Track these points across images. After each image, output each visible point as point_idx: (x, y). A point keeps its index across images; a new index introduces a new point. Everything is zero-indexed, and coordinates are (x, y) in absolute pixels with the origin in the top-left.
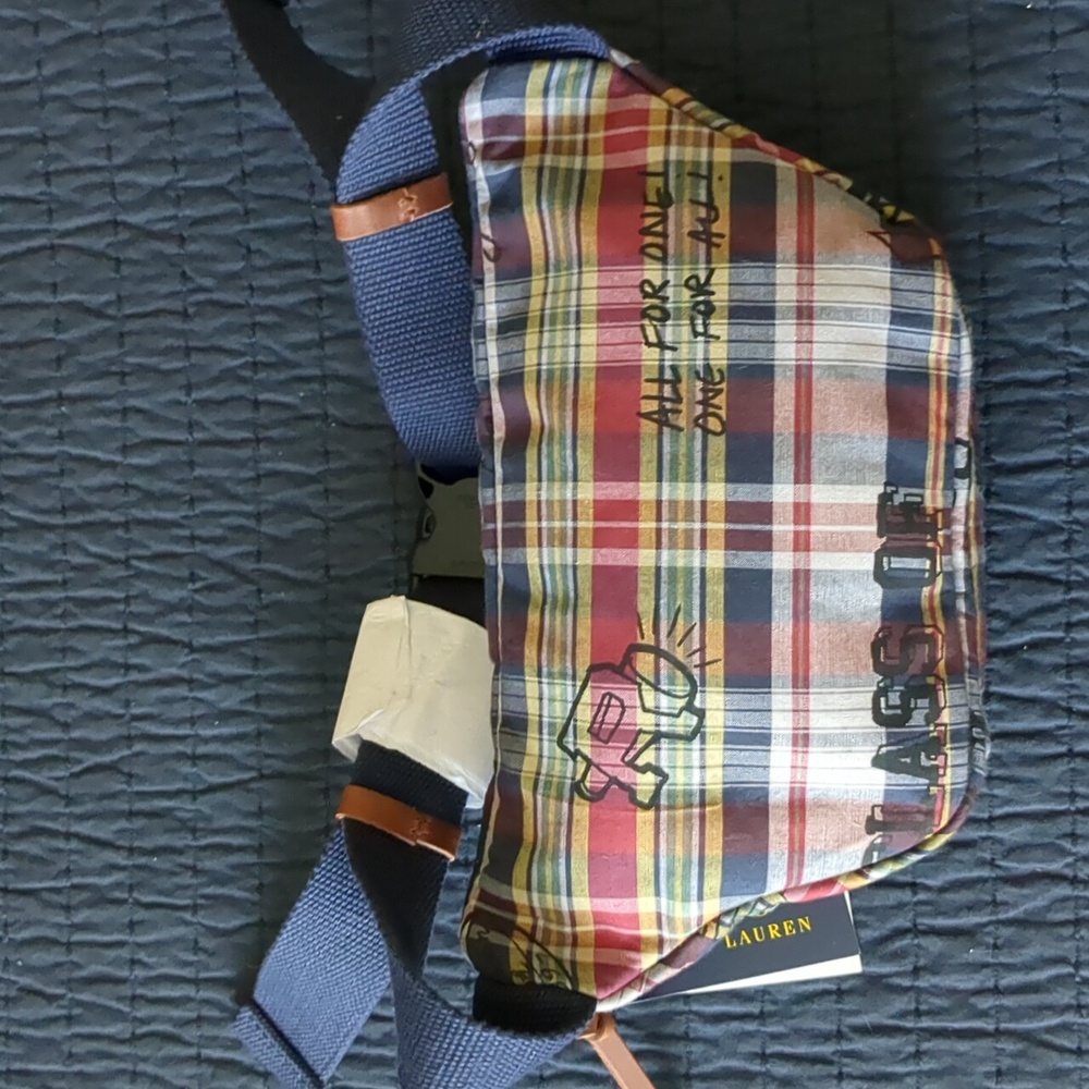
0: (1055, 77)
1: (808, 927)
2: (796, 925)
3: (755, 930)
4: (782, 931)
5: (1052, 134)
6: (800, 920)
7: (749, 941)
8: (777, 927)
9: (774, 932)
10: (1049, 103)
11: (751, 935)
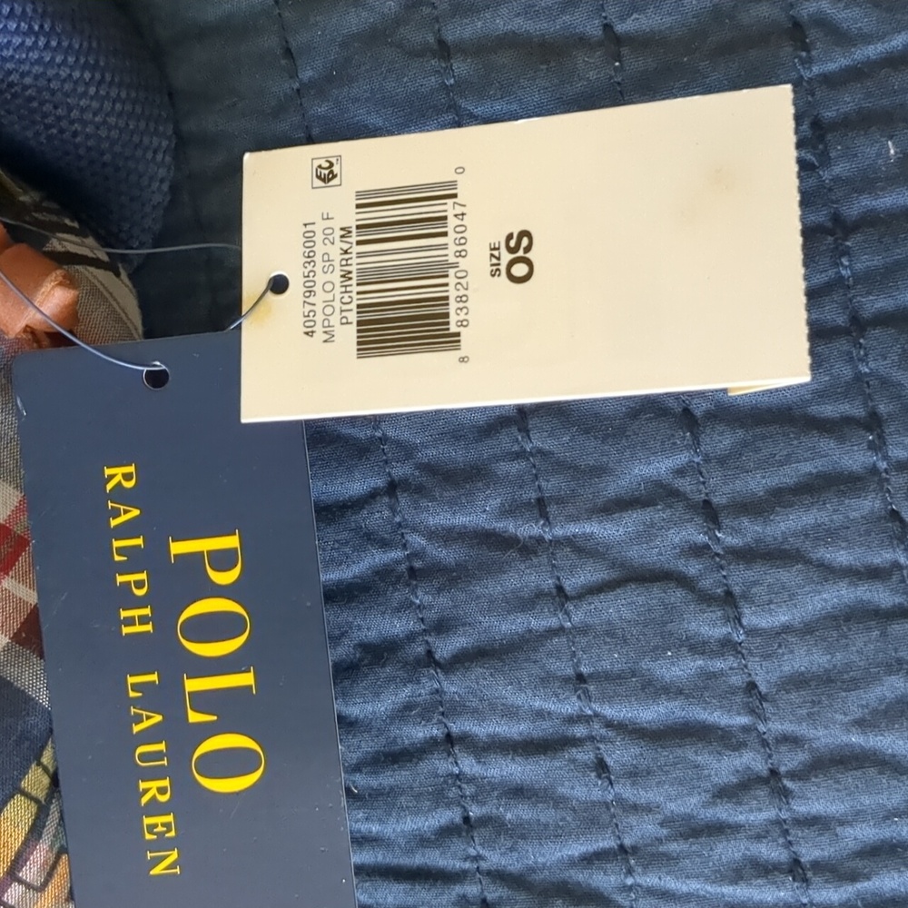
0: (580, 678)
1: (156, 871)
2: (162, 844)
3: (162, 747)
4: (155, 808)
5: (596, 794)
6: (174, 855)
7: (136, 728)
8: (164, 798)
9: (152, 789)
10: (580, 731)
11: (150, 736)
